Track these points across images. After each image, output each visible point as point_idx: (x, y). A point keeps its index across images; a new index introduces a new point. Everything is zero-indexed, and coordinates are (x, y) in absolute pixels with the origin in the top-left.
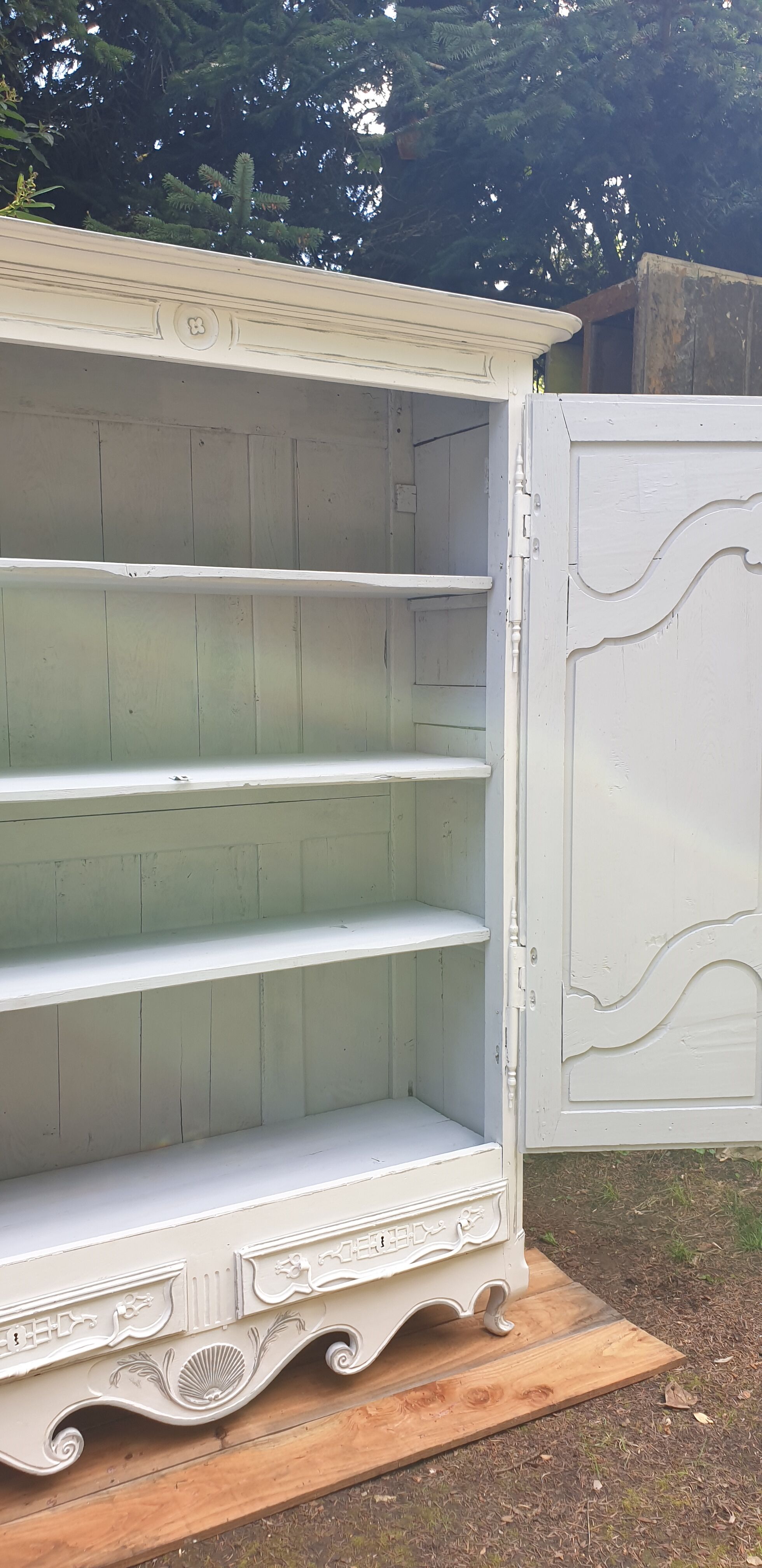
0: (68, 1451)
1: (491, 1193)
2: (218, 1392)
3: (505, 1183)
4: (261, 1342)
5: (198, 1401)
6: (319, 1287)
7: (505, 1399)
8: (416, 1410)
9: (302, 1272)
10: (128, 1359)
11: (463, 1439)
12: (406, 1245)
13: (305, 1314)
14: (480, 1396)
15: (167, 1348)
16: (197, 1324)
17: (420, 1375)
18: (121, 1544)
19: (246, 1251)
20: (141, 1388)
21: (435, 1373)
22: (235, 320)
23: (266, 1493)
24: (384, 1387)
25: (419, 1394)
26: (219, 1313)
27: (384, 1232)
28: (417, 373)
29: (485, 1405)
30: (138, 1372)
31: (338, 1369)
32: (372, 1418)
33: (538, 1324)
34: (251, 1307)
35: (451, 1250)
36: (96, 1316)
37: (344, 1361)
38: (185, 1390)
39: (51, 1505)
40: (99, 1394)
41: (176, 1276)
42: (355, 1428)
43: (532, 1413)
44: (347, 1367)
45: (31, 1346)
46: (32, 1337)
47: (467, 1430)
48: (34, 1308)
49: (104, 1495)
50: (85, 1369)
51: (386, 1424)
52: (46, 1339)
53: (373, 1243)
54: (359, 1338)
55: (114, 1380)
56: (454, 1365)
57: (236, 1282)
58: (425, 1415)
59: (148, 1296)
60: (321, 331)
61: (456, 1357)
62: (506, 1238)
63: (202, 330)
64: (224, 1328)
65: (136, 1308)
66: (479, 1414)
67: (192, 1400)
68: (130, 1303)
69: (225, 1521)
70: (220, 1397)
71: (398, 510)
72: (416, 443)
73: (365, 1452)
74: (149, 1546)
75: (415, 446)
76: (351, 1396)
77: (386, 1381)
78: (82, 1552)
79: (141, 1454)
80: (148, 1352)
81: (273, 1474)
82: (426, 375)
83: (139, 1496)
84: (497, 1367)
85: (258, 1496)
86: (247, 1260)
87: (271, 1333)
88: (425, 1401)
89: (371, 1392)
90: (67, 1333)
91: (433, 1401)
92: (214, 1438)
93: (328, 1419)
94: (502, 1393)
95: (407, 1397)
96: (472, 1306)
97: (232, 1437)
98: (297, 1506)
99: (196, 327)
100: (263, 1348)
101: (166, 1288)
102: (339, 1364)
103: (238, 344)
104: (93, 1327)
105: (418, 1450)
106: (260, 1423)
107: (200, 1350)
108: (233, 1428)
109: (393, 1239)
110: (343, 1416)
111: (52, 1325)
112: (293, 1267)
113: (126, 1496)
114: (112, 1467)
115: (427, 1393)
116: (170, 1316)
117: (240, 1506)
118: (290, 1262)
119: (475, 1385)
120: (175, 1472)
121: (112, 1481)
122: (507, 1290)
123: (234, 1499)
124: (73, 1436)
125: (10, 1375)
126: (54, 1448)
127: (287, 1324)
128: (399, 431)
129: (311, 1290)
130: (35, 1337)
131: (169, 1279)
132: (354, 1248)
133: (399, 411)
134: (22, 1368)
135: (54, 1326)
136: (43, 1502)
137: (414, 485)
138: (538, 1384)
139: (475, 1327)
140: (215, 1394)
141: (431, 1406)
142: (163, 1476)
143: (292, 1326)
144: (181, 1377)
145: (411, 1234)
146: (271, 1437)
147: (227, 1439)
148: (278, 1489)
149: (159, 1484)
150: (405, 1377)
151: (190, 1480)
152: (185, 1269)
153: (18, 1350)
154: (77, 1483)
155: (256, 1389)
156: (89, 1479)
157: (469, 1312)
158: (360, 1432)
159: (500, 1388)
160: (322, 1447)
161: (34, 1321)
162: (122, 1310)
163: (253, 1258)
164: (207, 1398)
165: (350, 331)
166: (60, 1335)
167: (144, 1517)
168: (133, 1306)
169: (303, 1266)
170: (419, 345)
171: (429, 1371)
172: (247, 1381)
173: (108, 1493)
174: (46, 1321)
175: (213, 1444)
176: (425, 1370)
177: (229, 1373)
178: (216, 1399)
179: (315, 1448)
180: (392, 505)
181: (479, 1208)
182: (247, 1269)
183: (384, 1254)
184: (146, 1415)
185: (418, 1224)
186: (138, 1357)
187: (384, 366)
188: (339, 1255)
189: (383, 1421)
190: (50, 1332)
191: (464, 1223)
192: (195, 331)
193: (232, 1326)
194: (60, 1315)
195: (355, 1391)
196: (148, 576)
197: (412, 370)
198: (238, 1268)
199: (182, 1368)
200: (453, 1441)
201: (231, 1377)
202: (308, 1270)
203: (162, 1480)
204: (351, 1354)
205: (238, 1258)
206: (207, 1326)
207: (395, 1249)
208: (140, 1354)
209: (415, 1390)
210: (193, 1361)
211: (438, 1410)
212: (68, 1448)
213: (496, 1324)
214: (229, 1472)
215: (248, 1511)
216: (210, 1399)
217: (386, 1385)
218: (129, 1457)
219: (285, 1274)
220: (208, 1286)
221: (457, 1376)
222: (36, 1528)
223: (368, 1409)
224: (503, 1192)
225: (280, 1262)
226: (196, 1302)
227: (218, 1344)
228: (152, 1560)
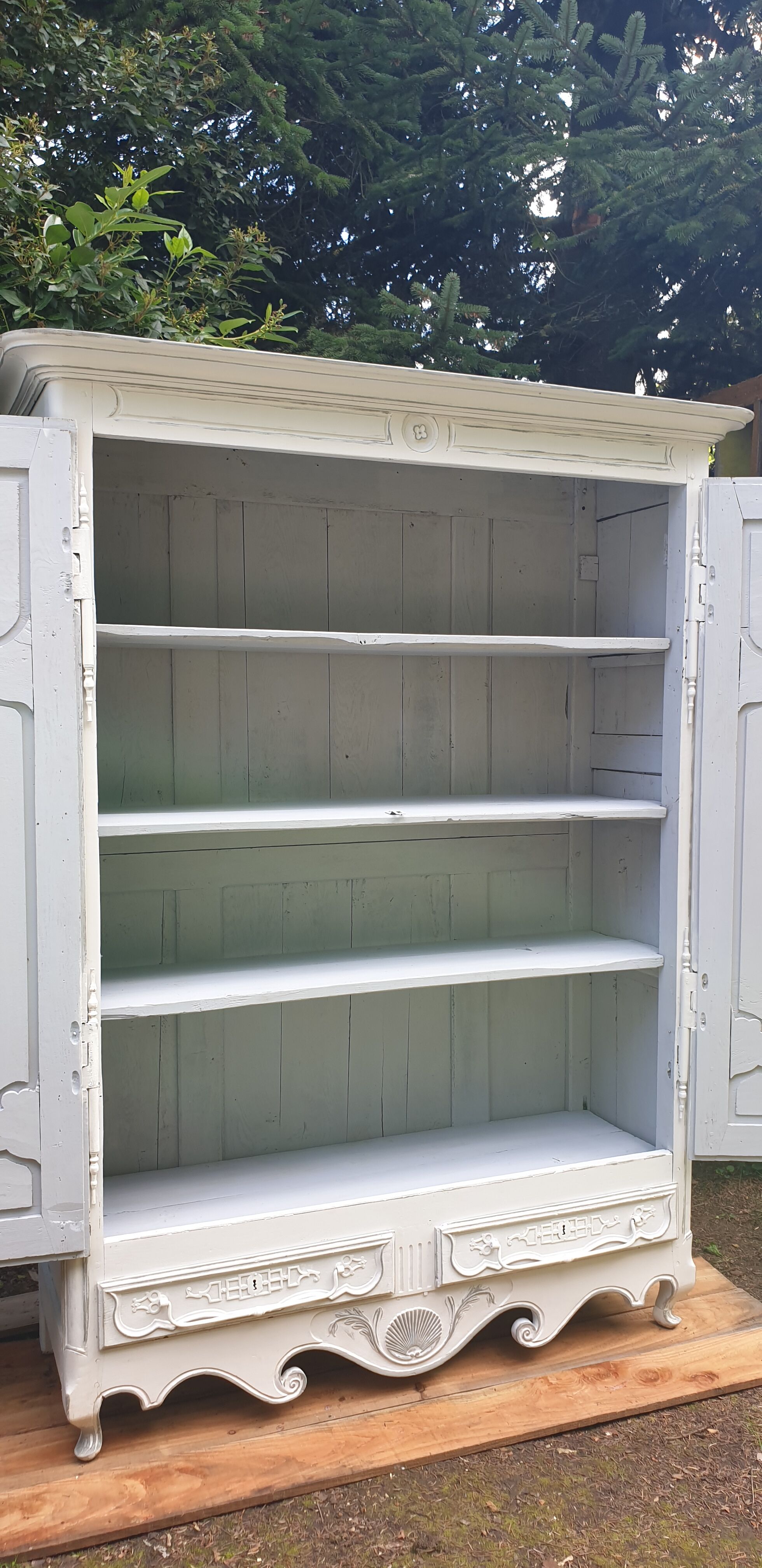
0: (294, 1385)
1: (661, 1194)
2: (418, 1351)
3: (675, 1186)
4: (457, 1309)
5: (401, 1356)
6: (508, 1265)
7: (674, 1380)
8: (592, 1382)
9: (493, 1250)
10: (344, 1313)
11: (635, 1409)
12: (584, 1235)
13: (494, 1289)
14: (650, 1376)
15: (376, 1307)
16: (402, 1289)
17: (596, 1355)
18: (341, 1464)
19: (446, 1227)
20: (353, 1339)
21: (608, 1354)
22: (453, 426)
23: (462, 1437)
24: (562, 1363)
25: (595, 1370)
26: (420, 1281)
27: (565, 1221)
28: (606, 464)
29: (656, 1383)
30: (352, 1325)
31: (522, 1341)
32: (552, 1386)
33: (703, 1321)
34: (449, 1278)
35: (624, 1243)
36: (319, 1272)
37: (527, 1335)
38: (391, 1345)
39: (280, 1430)
40: (319, 1340)
41: (386, 1244)
42: (538, 1393)
43: (699, 1393)
44: (530, 1340)
45: (266, 1292)
46: (267, 1285)
47: (639, 1403)
48: (269, 1260)
49: (323, 1426)
50: (308, 1318)
51: (565, 1391)
52: (278, 1288)
53: (555, 1231)
54: (541, 1316)
55: (332, 1330)
56: (625, 1350)
57: (436, 1255)
58: (600, 1387)
59: (362, 1259)
60: (524, 431)
61: (627, 1343)
62: (675, 1237)
63: (424, 435)
64: (425, 1294)
65: (352, 1269)
66: (649, 1390)
67: (397, 1355)
68: (347, 1264)
69: (429, 1455)
70: (420, 1355)
71: (582, 578)
72: (599, 519)
73: (548, 1412)
74: (365, 1467)
75: (598, 521)
76: (533, 1367)
77: (564, 1358)
78: (309, 1467)
79: (352, 1398)
80: (360, 1308)
81: (467, 1423)
82: (614, 465)
83: (353, 1430)
84: (665, 1354)
85: (455, 1438)
86: (446, 1235)
87: (465, 1303)
88: (600, 1376)
89: (551, 1366)
90: (295, 1284)
91: (607, 1376)
92: (414, 1391)
93: (514, 1384)
94: (671, 1375)
95: (584, 1372)
96: (643, 1297)
97: (430, 1391)
98: (489, 1450)
99: (420, 433)
100: (458, 1316)
101: (377, 1253)
102: (523, 1337)
103: (455, 446)
104: (316, 1282)
105: (595, 1414)
106: (453, 1383)
107: (404, 1312)
108: (430, 1385)
109: (573, 1228)
110: (527, 1382)
111: (283, 1276)
112: (485, 1245)
113: (342, 1428)
114: (328, 1406)
115: (602, 1370)
116: (381, 1278)
117: (440, 1444)
118: (482, 1241)
119: (645, 1366)
120: (381, 1414)
121: (330, 1416)
122: (675, 1285)
123: (435, 1438)
124: (298, 1374)
125: (250, 1314)
126: (282, 1382)
127: (478, 1297)
128: (584, 508)
129: (500, 1267)
130: (270, 1285)
131: (380, 1246)
132: (539, 1234)
133: (584, 491)
134: (259, 1309)
135: (286, 1277)
136: (273, 1427)
137: (597, 556)
138: (704, 1370)
139: (645, 1320)
140: (416, 1352)
141: (606, 1380)
142: (372, 1416)
143: (483, 1298)
144: (388, 1333)
145: (589, 1225)
146: (463, 1394)
147: (425, 1392)
148: (472, 1435)
149: (369, 1421)
150: (581, 1356)
151: (396, 1421)
152: (393, 1239)
153: (256, 1295)
154: (299, 1416)
155: (450, 1352)
156: (309, 1413)
157: (640, 1302)
158: (542, 1396)
159: (669, 1370)
160: (510, 1405)
161: (269, 1271)
162: (341, 1269)
163: (452, 1234)
164: (409, 1354)
165: (549, 430)
166: (290, 1285)
167: (359, 1445)
168: (350, 1267)
169: (494, 1245)
170: (608, 439)
171: (603, 1353)
172: (443, 1343)
173: (327, 1425)
174: (279, 1272)
175: (413, 1395)
176: (599, 1351)
177: (428, 1334)
178: (417, 1356)
179: (502, 1406)
180: (576, 574)
181: (650, 1207)
182: (445, 1241)
183: (565, 1241)
184: (358, 1363)
185: (596, 1217)
186: (352, 1312)
187: (577, 459)
188: (526, 1239)
189: (562, 1389)
190: (282, 1282)
191: (638, 1219)
192: (419, 437)
193: (431, 1293)
194: (290, 1268)
195: (536, 1364)
196: (375, 643)
197: (602, 461)
198: (439, 1242)
199: (389, 1326)
200: (627, 1410)
201: (430, 1338)
202: (498, 1249)
203: (372, 1419)
204: (534, 1329)
205: (438, 1233)
206: (411, 1291)
207: (574, 1238)
208: (354, 1310)
209: (591, 1366)
210: (398, 1320)
211: (612, 1385)
212: (294, 1383)
213: (665, 1317)
214: (428, 1418)
215: (447, 1449)
216: (412, 1356)
217: (563, 1361)
218: (342, 1399)
219: (477, 1251)
220: (412, 1255)
221: (629, 1358)
222: (269, 1446)
223: (549, 1378)
224: (673, 1194)
225: (474, 1240)
226: (402, 1269)
227: (419, 1308)
228: (367, 1479)
